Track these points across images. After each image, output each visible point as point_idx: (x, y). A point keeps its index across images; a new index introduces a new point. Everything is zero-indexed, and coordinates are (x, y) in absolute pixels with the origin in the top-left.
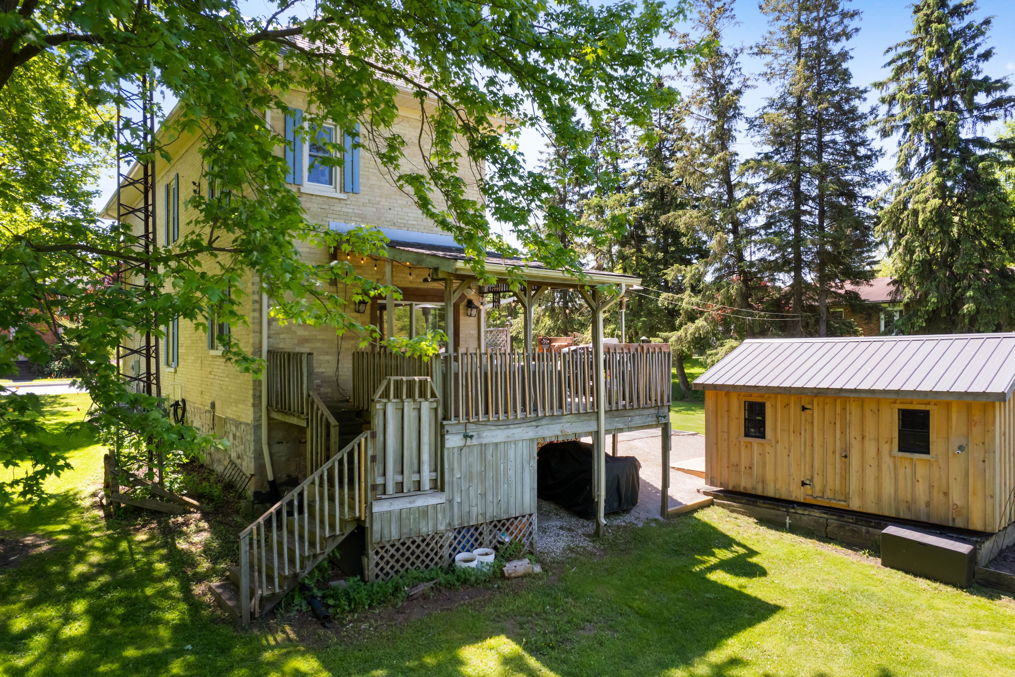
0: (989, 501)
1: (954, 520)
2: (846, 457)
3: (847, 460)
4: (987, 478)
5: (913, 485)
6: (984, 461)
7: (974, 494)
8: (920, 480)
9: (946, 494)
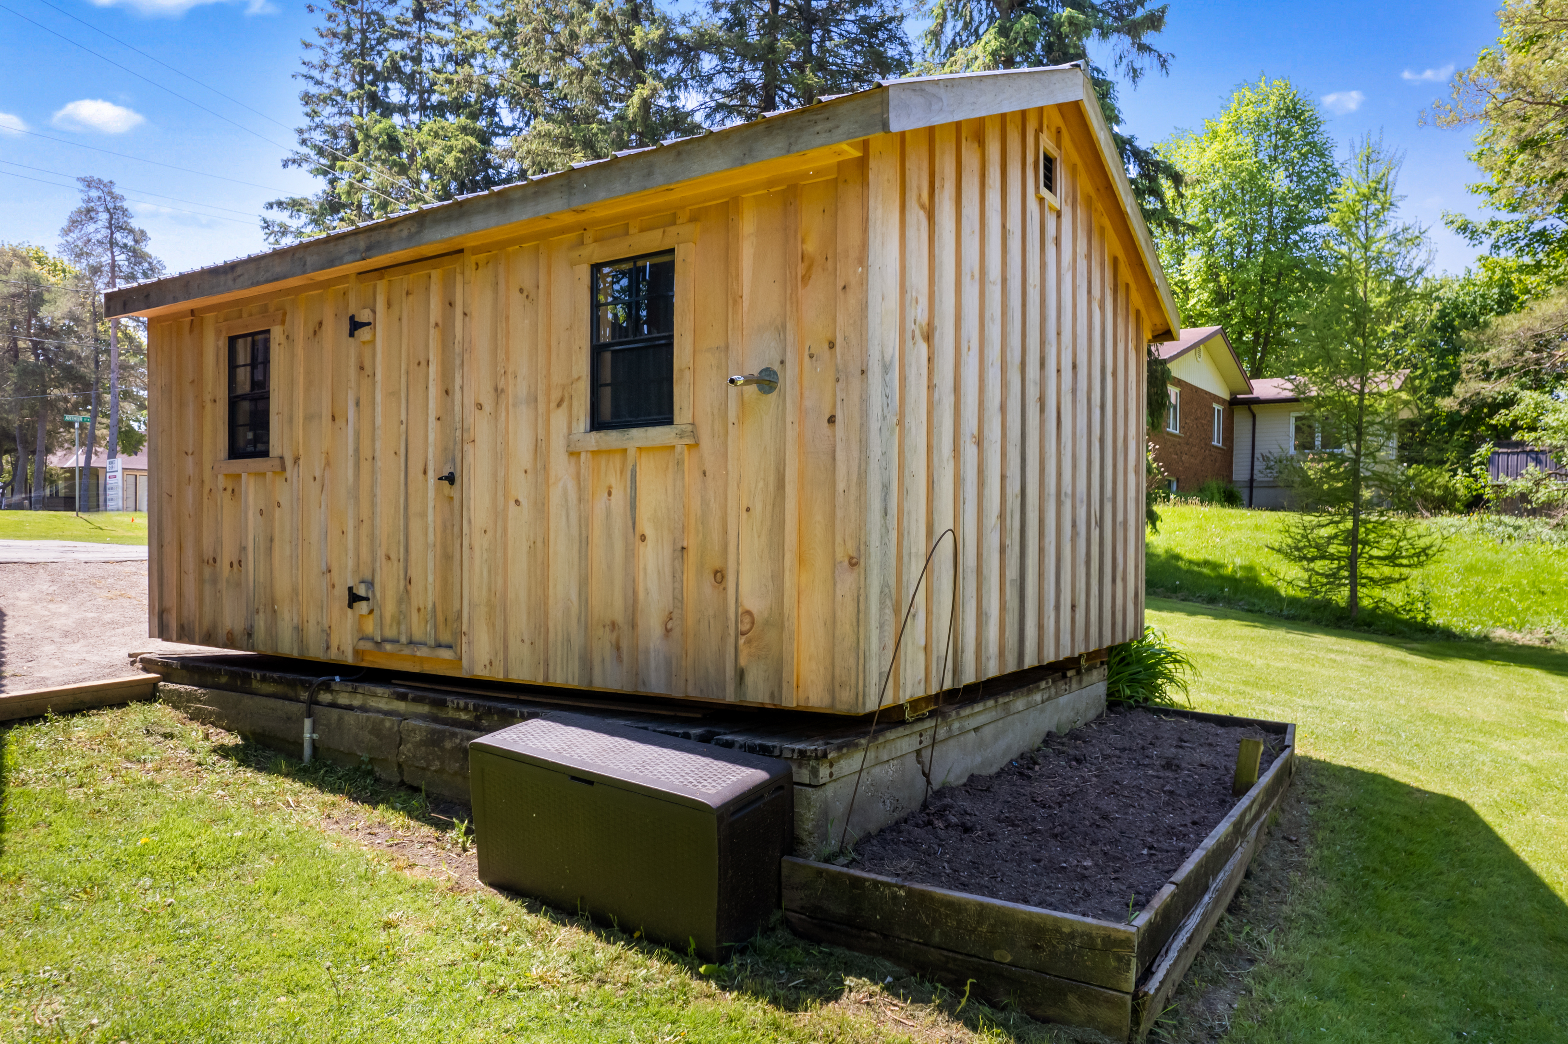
0: (847, 583)
1: (741, 675)
2: (451, 479)
3: (455, 492)
4: (841, 486)
5: (630, 555)
6: (832, 420)
7: (801, 560)
8: (649, 532)
9: (719, 576)
